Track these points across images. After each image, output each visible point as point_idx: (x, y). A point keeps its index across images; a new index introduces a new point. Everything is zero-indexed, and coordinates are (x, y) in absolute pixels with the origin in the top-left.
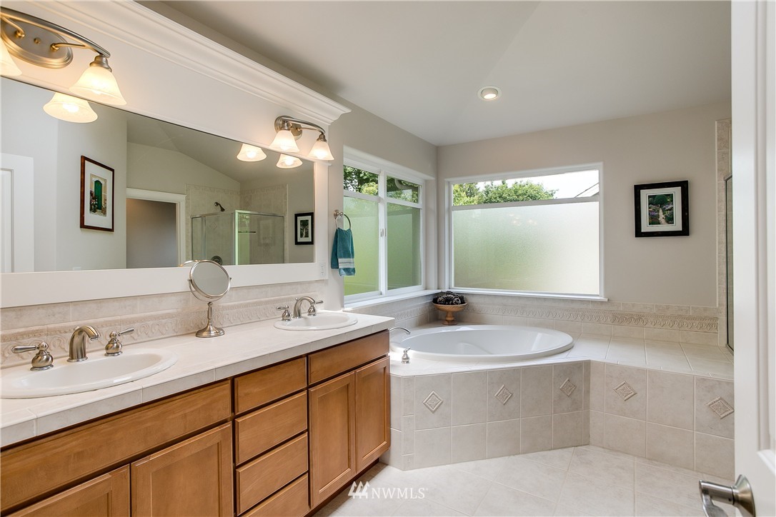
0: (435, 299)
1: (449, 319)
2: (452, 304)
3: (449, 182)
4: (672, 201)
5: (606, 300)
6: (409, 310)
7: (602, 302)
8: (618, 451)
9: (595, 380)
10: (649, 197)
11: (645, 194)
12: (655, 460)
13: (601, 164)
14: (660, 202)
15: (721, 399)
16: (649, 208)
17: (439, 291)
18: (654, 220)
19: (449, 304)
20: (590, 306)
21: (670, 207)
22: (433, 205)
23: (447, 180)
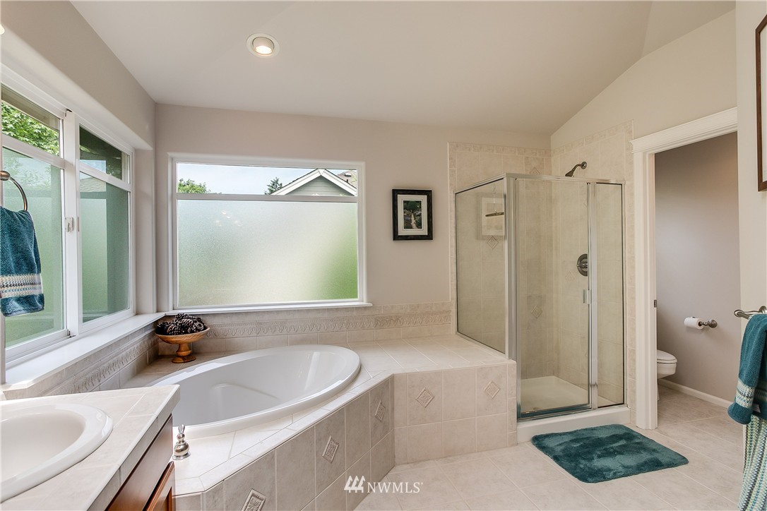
0: (160, 328)
1: (184, 353)
2: (192, 332)
3: (172, 159)
4: (421, 207)
5: (371, 305)
6: (124, 353)
7: (365, 308)
8: (420, 461)
9: (398, 394)
10: (404, 202)
11: (401, 198)
12: (450, 456)
13: (363, 164)
14: (412, 207)
15: (492, 382)
16: (404, 213)
17: (161, 315)
18: (408, 226)
19: (186, 333)
20: (355, 313)
21: (419, 212)
22: (148, 188)
23: (170, 154)
